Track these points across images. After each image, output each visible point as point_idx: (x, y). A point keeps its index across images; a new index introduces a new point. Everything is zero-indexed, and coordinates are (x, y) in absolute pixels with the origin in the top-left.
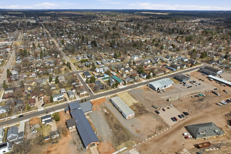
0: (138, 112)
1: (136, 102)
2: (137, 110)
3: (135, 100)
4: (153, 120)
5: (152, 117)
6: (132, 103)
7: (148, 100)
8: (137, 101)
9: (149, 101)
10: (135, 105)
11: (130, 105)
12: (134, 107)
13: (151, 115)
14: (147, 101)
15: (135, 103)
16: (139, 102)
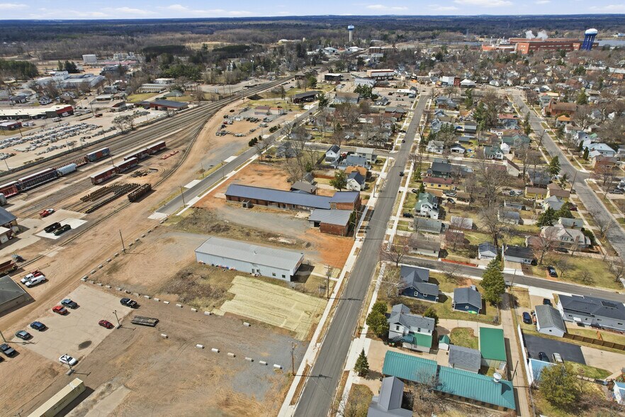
0: (195, 276)
1: (227, 307)
2: (202, 282)
3: (235, 311)
4: (137, 276)
5: (145, 284)
6: (238, 295)
7: (184, 340)
8: (226, 313)
9: (179, 339)
10: (221, 295)
11: (236, 285)
12: (220, 285)
13: (149, 287)
14: (188, 336)
15: (227, 303)
16: (215, 311)
